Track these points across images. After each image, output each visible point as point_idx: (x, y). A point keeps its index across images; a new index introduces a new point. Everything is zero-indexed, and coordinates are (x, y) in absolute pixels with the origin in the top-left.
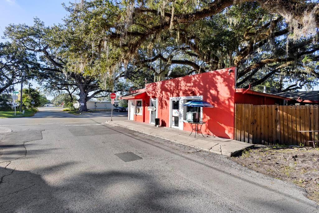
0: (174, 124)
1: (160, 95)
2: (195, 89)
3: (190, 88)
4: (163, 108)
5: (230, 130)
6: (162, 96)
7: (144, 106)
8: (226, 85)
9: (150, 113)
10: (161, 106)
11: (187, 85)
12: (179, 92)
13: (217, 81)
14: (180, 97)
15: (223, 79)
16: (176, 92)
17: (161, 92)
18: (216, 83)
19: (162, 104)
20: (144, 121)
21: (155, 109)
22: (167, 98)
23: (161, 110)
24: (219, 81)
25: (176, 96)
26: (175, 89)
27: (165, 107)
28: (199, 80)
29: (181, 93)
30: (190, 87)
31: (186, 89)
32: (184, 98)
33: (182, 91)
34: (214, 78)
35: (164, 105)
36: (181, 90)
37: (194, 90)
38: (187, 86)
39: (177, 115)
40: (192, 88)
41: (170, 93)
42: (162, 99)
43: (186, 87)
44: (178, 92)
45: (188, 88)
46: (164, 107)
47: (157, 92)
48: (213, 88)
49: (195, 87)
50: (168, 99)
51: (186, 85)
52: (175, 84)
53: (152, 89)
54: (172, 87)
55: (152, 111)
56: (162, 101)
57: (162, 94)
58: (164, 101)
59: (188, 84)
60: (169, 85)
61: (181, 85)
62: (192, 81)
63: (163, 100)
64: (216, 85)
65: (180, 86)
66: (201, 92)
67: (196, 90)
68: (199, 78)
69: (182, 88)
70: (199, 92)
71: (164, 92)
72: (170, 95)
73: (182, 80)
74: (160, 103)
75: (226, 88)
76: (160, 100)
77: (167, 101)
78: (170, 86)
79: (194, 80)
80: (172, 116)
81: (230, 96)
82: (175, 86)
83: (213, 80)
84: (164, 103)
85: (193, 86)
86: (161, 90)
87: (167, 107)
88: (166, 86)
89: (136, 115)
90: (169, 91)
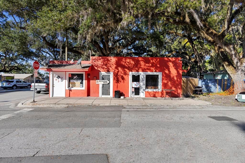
0: (134, 94)
1: (115, 70)
2: (153, 68)
3: (149, 68)
4: (120, 82)
6: (118, 72)
7: (88, 80)
9: (101, 86)
10: (117, 80)
17: (116, 68)
20: (89, 95)
21: (108, 82)
22: (125, 73)
23: (116, 84)
26: (135, 67)
27: (122, 81)
30: (149, 66)
31: (144, 68)
33: (141, 69)
35: (120, 79)
44: (137, 69)
45: (147, 67)
47: (111, 67)
51: (145, 65)
52: (135, 62)
53: (102, 64)
55: (103, 84)
56: (118, 76)
57: (118, 69)
58: (120, 76)
59: (147, 65)
60: (126, 63)
65: (140, 64)
71: (120, 69)
73: (141, 60)
76: (115, 75)
77: (124, 76)
80: (132, 88)
81: (177, 75)
82: (135, 64)
84: (120, 78)
85: (151, 67)
86: (116, 66)
87: (124, 81)
88: (124, 63)
89: (70, 90)
90: (126, 68)
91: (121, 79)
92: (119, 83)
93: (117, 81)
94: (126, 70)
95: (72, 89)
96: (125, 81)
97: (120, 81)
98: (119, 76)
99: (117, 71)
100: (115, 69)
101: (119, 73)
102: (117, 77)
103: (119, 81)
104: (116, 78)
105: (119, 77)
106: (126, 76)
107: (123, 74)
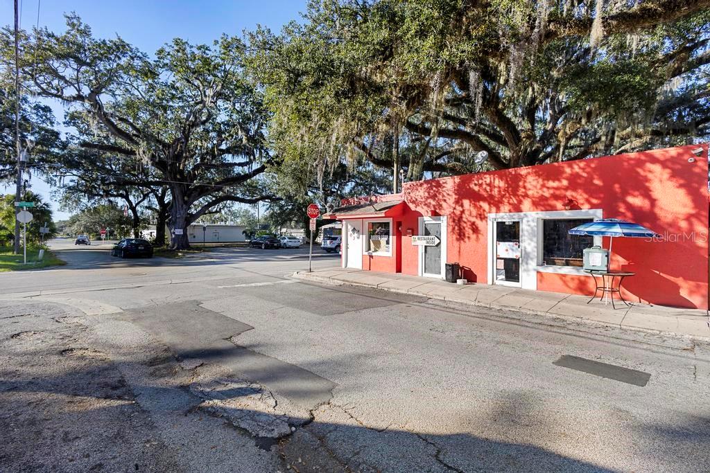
0: (504, 277)
1: (455, 209)
2: (574, 194)
3: (558, 192)
4: (466, 240)
5: (694, 289)
6: (463, 212)
7: (399, 235)
8: (681, 186)
9: (421, 250)
10: (460, 235)
11: (547, 185)
12: (520, 202)
13: (650, 176)
14: (522, 214)
15: (668, 171)
16: (511, 201)
17: (457, 202)
18: (647, 180)
19: (460, 229)
20: (399, 270)
21: (437, 241)
22: (480, 215)
23: (456, 244)
24: (656, 177)
25: (510, 211)
26: (507, 195)
27: (473, 237)
28: (588, 173)
29: (527, 204)
30: (557, 189)
31: (542, 195)
32: (537, 216)
33: (529, 200)
34: (639, 170)
35: (468, 231)
36: (526, 196)
37: (572, 196)
38: (548, 188)
39: (512, 255)
40: (563, 192)
41: (489, 204)
42: (461, 217)
43: (545, 189)
44: (516, 202)
45: (551, 191)
46: (469, 237)
47: (445, 201)
48: (636, 193)
49: (574, 189)
50: (482, 217)
51: (543, 186)
52: (507, 182)
53: (426, 194)
54: (496, 190)
55: (426, 247)
56: (462, 223)
57: (462, 206)
58: (469, 223)
59: (551, 184)
60: (484, 186)
61: (528, 186)
62: (564, 175)
63: (464, 219)
64: (647, 184)
65: (525, 187)
66: (595, 201)
67: (579, 197)
68: (588, 170)
69: (530, 193)
70: (588, 201)
71: (466, 203)
72: (490, 209)
73: (529, 173)
74: (454, 229)
75: (682, 192)
76: (454, 221)
77: (479, 223)
78: (488, 188)
79: (571, 175)
80: (497, 258)
81: (693, 212)
82: (508, 187)
83: (638, 173)
84: (466, 229)
85: (566, 189)
86: (457, 197)
87: (477, 236)
88: (476, 188)
89: (371, 257)
90: (484, 199)
91: (471, 232)
92: (465, 242)
93: (458, 237)
94: (485, 205)
95: (374, 254)
96: (480, 236)
97: (467, 235)
98: (465, 223)
99: (461, 209)
100: (454, 206)
101: (464, 216)
102: (460, 225)
103: (464, 235)
104: (456, 228)
105: (465, 225)
106: (484, 221)
107: (476, 217)
